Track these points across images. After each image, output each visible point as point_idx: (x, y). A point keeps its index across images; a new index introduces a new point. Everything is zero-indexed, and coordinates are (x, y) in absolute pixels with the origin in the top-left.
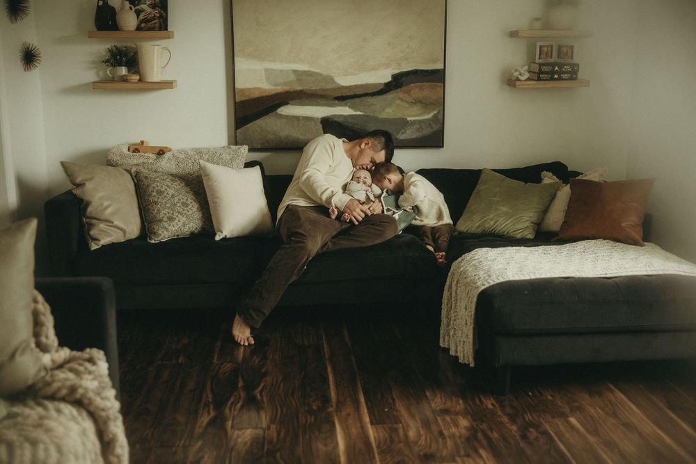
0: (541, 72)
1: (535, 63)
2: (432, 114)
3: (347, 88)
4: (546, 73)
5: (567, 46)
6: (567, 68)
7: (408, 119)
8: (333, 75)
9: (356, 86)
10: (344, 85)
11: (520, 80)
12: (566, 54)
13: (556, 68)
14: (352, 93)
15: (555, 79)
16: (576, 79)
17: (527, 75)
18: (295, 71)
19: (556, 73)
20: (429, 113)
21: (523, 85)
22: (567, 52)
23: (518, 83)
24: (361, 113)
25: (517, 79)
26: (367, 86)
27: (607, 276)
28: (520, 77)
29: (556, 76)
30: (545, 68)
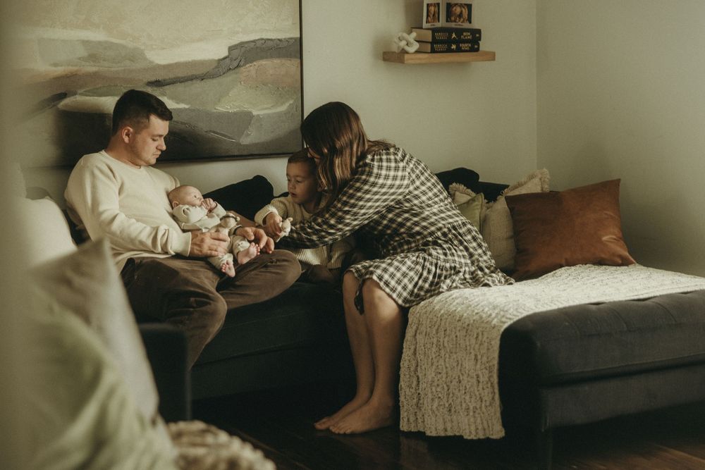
0: (434, 41)
1: (421, 28)
2: (287, 104)
3: (165, 67)
4: (442, 42)
5: (461, 6)
6: (467, 36)
7: (255, 113)
8: (143, 47)
9: (178, 65)
10: (159, 63)
11: (407, 53)
12: (460, 15)
13: (454, 36)
14: (171, 76)
15: (452, 51)
16: (477, 50)
17: (416, 46)
18: (85, 43)
19: (454, 42)
20: (283, 103)
21: (412, 59)
22: (461, 13)
23: (406, 56)
24: (187, 107)
25: (404, 52)
26: (193, 64)
27: (641, 297)
28: (407, 49)
29: (454, 47)
30: (439, 36)
